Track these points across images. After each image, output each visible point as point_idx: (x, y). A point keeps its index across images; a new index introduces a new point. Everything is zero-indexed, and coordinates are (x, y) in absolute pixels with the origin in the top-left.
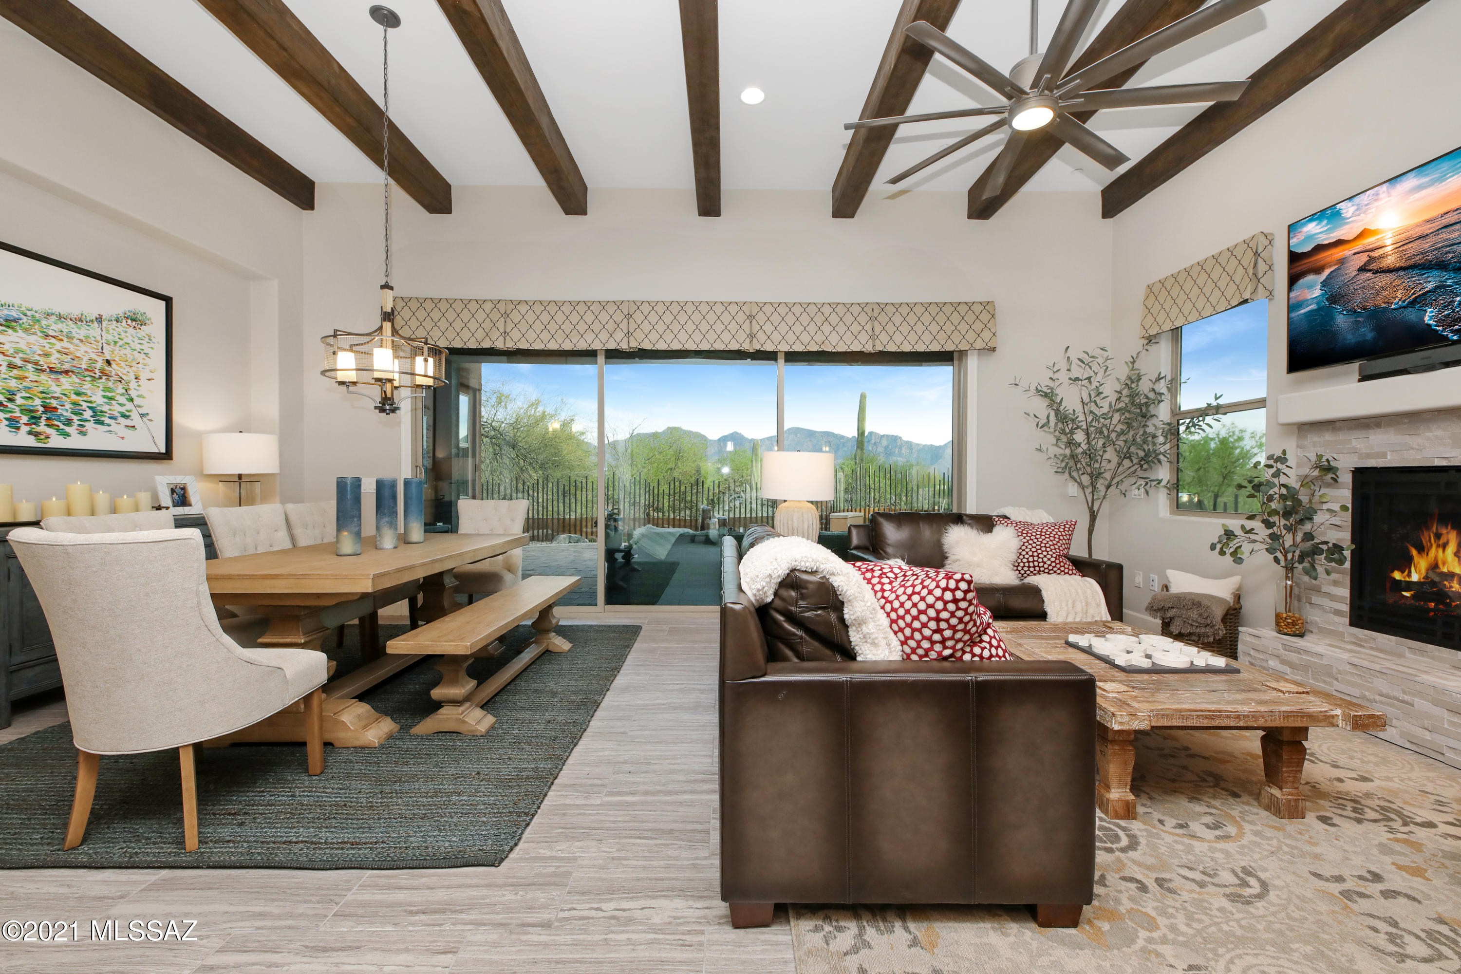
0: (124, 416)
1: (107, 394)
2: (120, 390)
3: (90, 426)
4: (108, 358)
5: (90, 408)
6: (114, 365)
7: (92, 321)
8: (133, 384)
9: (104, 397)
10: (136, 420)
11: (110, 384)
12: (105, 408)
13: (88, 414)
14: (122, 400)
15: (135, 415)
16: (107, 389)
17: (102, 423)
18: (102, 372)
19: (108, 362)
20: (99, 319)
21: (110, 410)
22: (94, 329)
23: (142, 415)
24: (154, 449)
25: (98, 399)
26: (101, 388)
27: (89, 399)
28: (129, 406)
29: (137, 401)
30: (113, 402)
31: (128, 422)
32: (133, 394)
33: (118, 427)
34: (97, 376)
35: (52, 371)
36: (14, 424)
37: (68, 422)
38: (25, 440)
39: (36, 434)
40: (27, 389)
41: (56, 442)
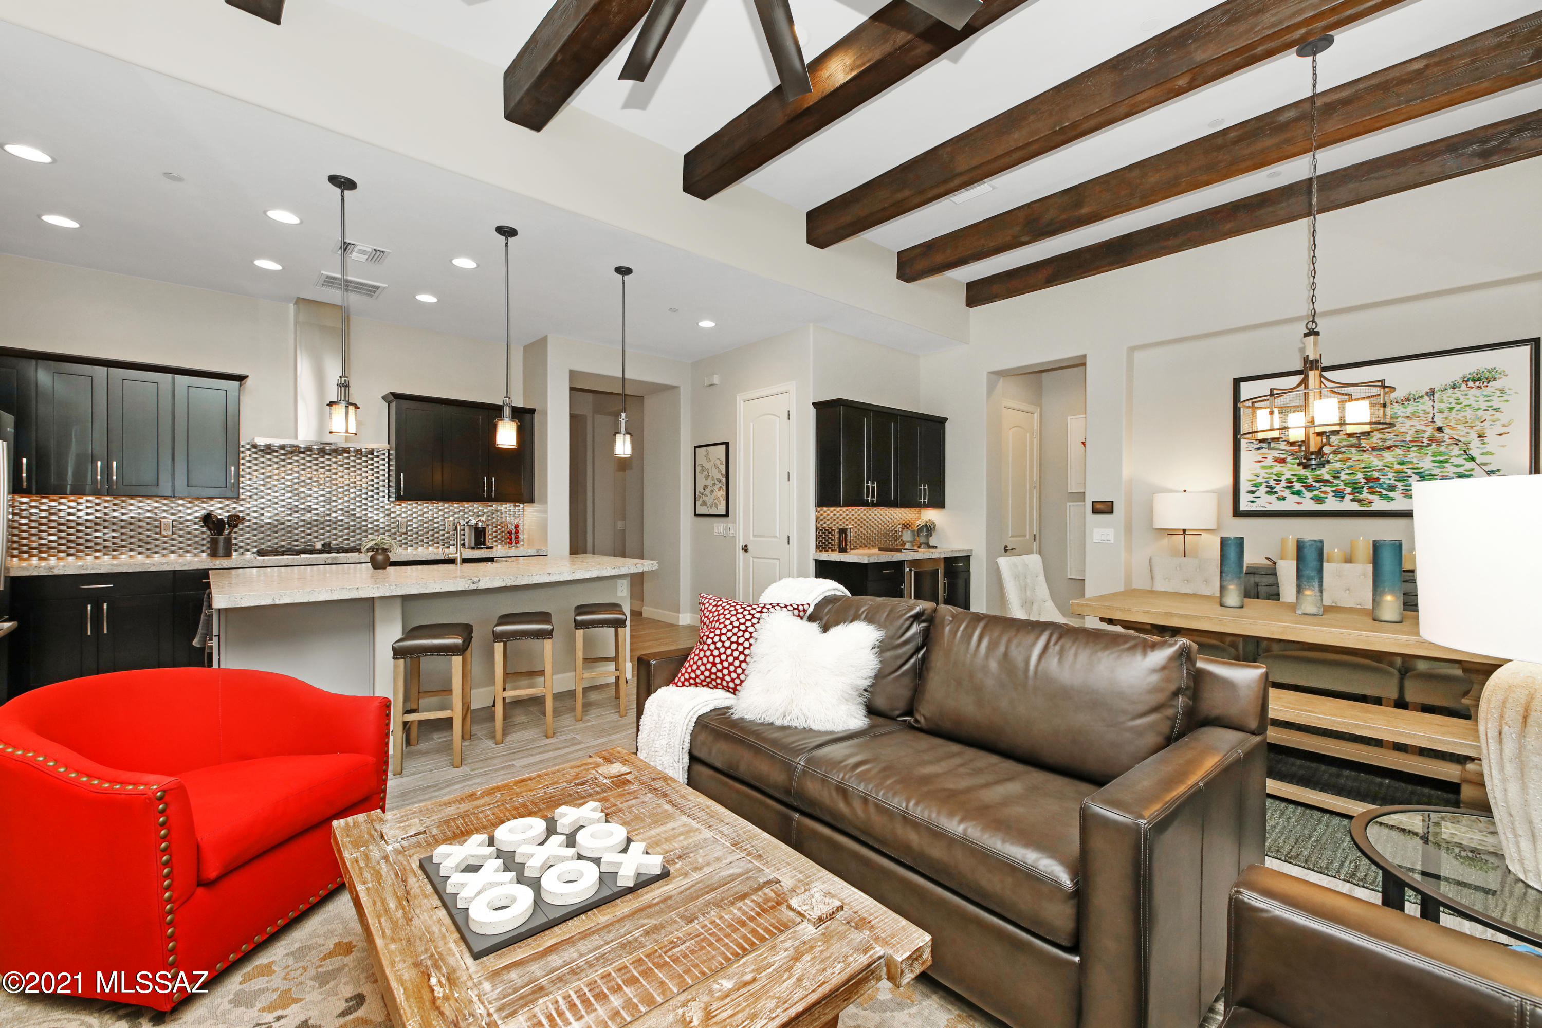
0: (1459, 476)
1: (1438, 458)
2: (1457, 452)
4: (1440, 425)
5: (1416, 473)
6: (1447, 430)
7: (1422, 397)
8: (1476, 442)
9: (1434, 461)
11: (1442, 449)
12: (1436, 472)
14: (1458, 461)
16: (1438, 454)
18: (1432, 439)
19: (1440, 429)
20: (1431, 393)
21: (1442, 472)
22: (1424, 404)
23: (1489, 472)
25: (1426, 464)
26: (1430, 454)
27: (1416, 466)
28: (1470, 466)
30: (1446, 465)
32: (1476, 451)
34: (1425, 444)
35: (1373, 449)
36: (1339, 495)
37: (1392, 488)
38: (1347, 505)
39: (1360, 501)
40: (1350, 467)
41: (1379, 505)
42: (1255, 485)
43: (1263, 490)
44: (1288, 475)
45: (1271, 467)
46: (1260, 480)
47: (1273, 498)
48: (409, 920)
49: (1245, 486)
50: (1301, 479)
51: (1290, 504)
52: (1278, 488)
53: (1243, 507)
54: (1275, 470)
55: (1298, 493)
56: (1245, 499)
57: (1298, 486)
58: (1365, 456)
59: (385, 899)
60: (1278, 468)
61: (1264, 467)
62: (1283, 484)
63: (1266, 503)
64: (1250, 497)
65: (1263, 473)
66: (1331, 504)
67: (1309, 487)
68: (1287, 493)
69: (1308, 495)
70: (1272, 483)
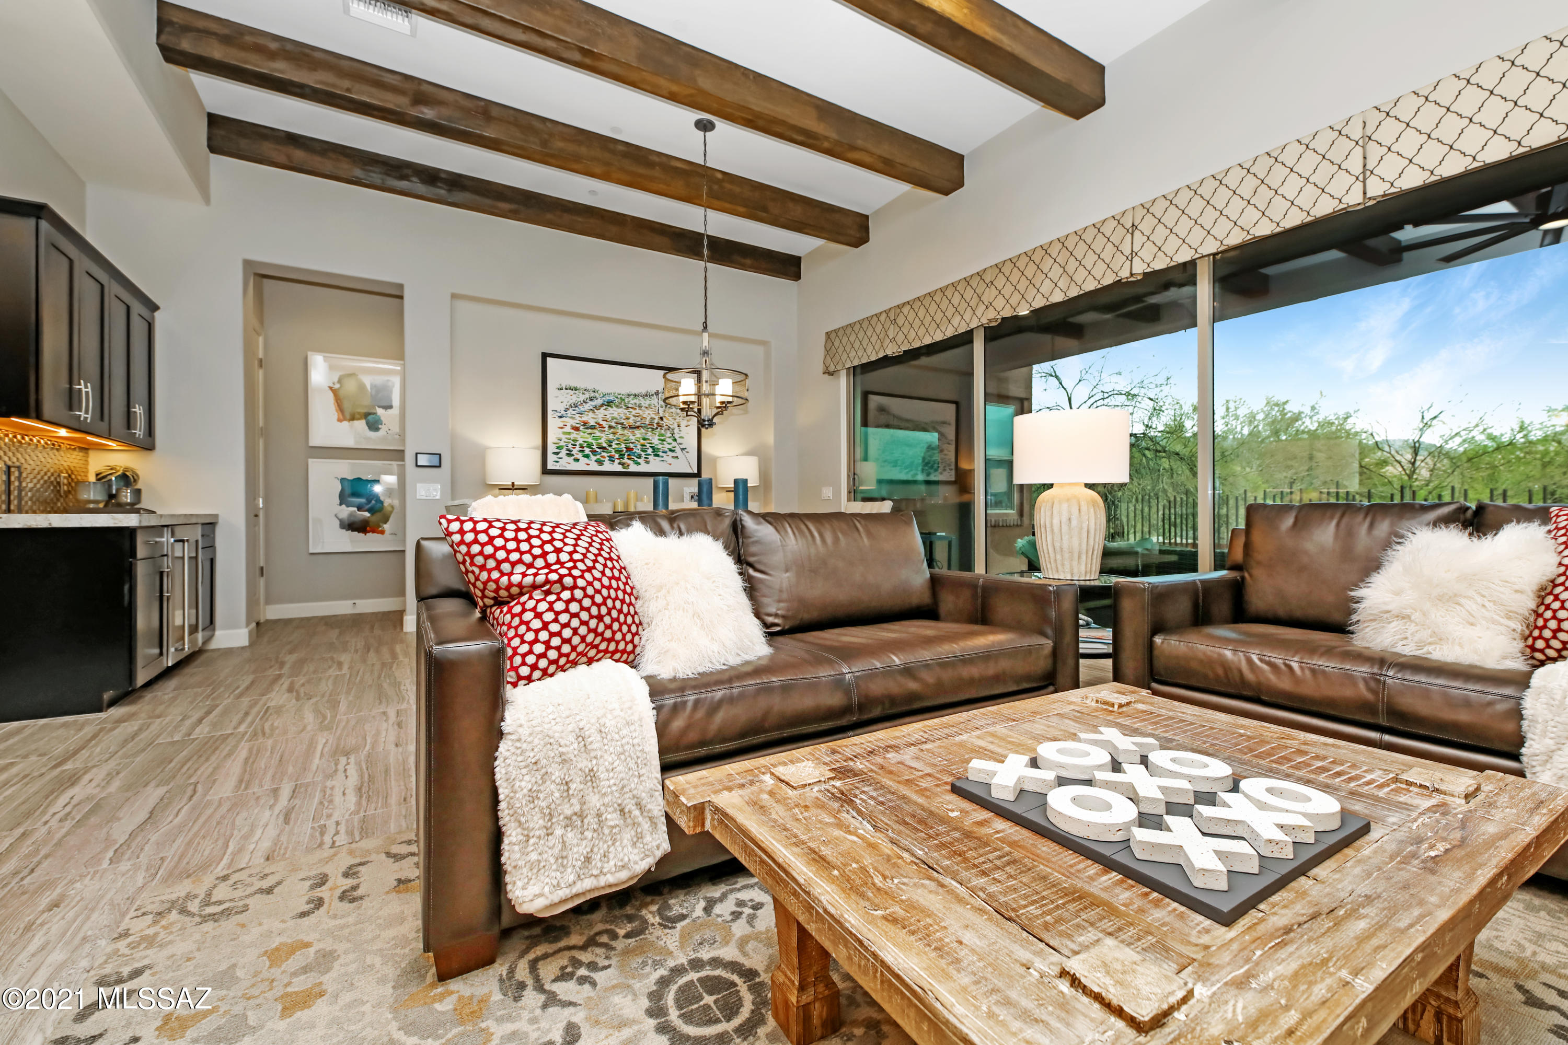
0: (671, 450)
1: (661, 438)
2: (669, 434)
3: (651, 458)
4: (662, 416)
5: (651, 447)
6: (665, 420)
7: (653, 395)
8: (676, 431)
9: (659, 440)
10: (678, 452)
11: (663, 432)
12: (660, 446)
13: (650, 451)
14: (670, 440)
15: (678, 449)
16: (661, 435)
17: (658, 456)
18: (658, 424)
19: (661, 418)
20: (658, 393)
21: (663, 447)
22: (654, 400)
23: (683, 449)
24: (690, 471)
25: (655, 441)
26: (658, 435)
27: (651, 442)
28: (674, 444)
29: (679, 441)
30: (665, 442)
31: (674, 454)
32: (676, 436)
33: (668, 458)
34: (655, 427)
35: (631, 427)
36: (611, 459)
37: (639, 456)
38: (617, 468)
39: (623, 464)
40: (618, 439)
41: (633, 468)
42: (558, 448)
43: (564, 452)
44: (581, 441)
45: (569, 433)
46: (562, 444)
47: (571, 459)
48: (1369, 899)
49: (551, 448)
50: (590, 446)
51: (582, 466)
52: (575, 452)
53: (550, 466)
54: (572, 436)
55: (587, 456)
56: (551, 458)
57: (587, 451)
58: (626, 432)
59: (1356, 938)
60: (574, 435)
61: (565, 433)
62: (578, 448)
63: (566, 464)
64: (555, 457)
65: (564, 437)
66: (607, 467)
67: (594, 452)
68: (580, 456)
69: (594, 458)
70: (570, 447)
